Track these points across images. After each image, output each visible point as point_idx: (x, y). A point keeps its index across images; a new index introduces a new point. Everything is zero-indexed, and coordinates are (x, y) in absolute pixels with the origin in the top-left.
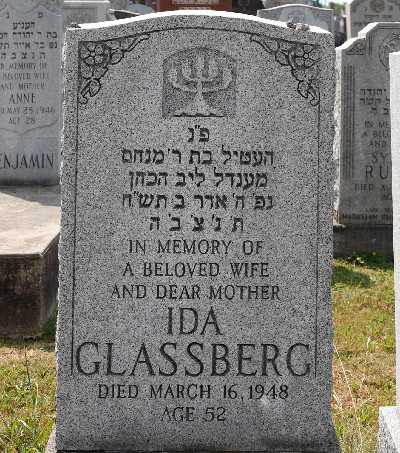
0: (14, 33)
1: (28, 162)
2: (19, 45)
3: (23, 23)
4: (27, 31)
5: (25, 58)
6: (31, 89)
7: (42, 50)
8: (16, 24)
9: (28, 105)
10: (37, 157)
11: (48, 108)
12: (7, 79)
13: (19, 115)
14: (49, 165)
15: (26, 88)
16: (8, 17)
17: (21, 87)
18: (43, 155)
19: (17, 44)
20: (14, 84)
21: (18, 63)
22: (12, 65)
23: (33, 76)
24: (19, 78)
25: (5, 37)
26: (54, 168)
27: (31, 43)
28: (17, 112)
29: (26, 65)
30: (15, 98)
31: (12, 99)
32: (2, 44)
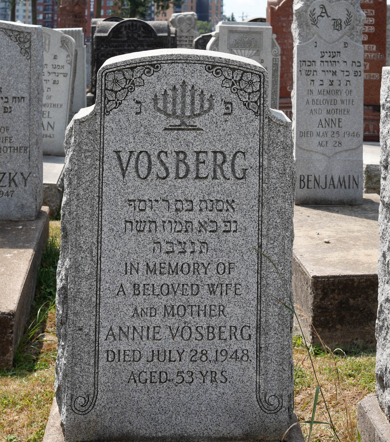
0: (321, 61)
1: (336, 183)
2: (326, 72)
3: (330, 52)
4: (334, 59)
5: (332, 85)
6: (338, 115)
7: (347, 78)
8: (324, 52)
9: (336, 129)
10: (344, 178)
11: (354, 132)
12: (316, 104)
13: (326, 139)
14: (355, 185)
15: (333, 113)
16: (316, 47)
17: (328, 112)
18: (349, 176)
19: (324, 71)
20: (322, 109)
21: (326, 89)
22: (320, 91)
23: (339, 102)
24: (327, 103)
25: (314, 65)
26: (360, 189)
27: (337, 71)
28: (325, 136)
29: (333, 92)
30: (323, 122)
31: (320, 124)
32: (311, 71)
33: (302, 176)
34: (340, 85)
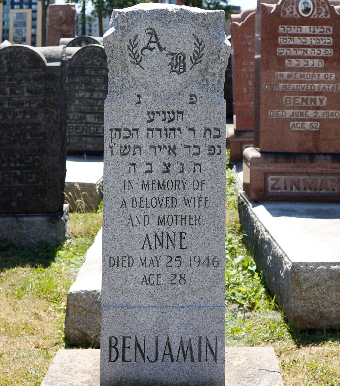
0: (148, 129)
1: (175, 351)
2: (158, 149)
3: (164, 113)
4: (171, 125)
5: (168, 171)
6: (179, 226)
7: (196, 159)
8: (153, 113)
9: (174, 252)
10: (190, 342)
11: (208, 258)
12: (138, 207)
13: (158, 270)
14: (210, 356)
15: (170, 223)
16: (139, 103)
17: (161, 221)
18: (200, 338)
19: (154, 147)
20: (150, 216)
21: (157, 180)
22: (146, 183)
23: (181, 202)
24: (158, 204)
25: (135, 136)
26: (218, 363)
27: (178, 146)
28: (156, 264)
29: (170, 184)
30: (152, 240)
31: (147, 242)
32: (130, 147)
33: (113, 339)
34: (182, 172)
